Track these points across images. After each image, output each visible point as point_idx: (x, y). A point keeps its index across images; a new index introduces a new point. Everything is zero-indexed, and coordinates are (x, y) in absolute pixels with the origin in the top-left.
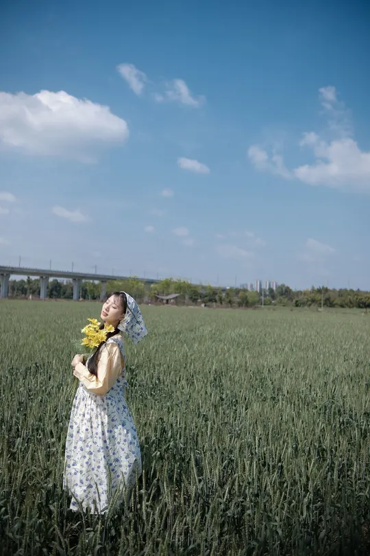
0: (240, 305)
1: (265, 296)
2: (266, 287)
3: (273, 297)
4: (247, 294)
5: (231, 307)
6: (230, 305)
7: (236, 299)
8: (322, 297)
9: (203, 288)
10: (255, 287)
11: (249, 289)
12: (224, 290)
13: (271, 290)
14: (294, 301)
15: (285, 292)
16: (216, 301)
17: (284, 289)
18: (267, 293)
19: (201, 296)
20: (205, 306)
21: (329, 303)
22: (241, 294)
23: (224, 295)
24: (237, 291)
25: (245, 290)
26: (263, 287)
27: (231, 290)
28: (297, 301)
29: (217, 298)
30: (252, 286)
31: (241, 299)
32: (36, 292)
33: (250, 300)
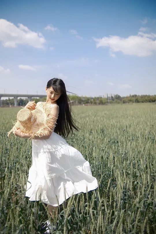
0: (99, 104)
1: (110, 99)
2: (110, 96)
3: (113, 100)
4: (102, 99)
5: (96, 105)
6: (95, 104)
7: (98, 102)
8: (134, 99)
9: (84, 98)
10: (105, 96)
11: (103, 97)
12: (92, 98)
13: (112, 97)
14: (122, 101)
15: (118, 98)
16: (89, 103)
17: (117, 96)
18: (111, 98)
19: (83, 101)
20: (85, 105)
21: (137, 101)
22: (99, 99)
23: (92, 100)
24: (98, 98)
25: (101, 98)
26: (109, 96)
27: (95, 98)
28: (124, 101)
29: (90, 101)
30: (104, 96)
31: (100, 102)
32: (13, 104)
33: (104, 101)
